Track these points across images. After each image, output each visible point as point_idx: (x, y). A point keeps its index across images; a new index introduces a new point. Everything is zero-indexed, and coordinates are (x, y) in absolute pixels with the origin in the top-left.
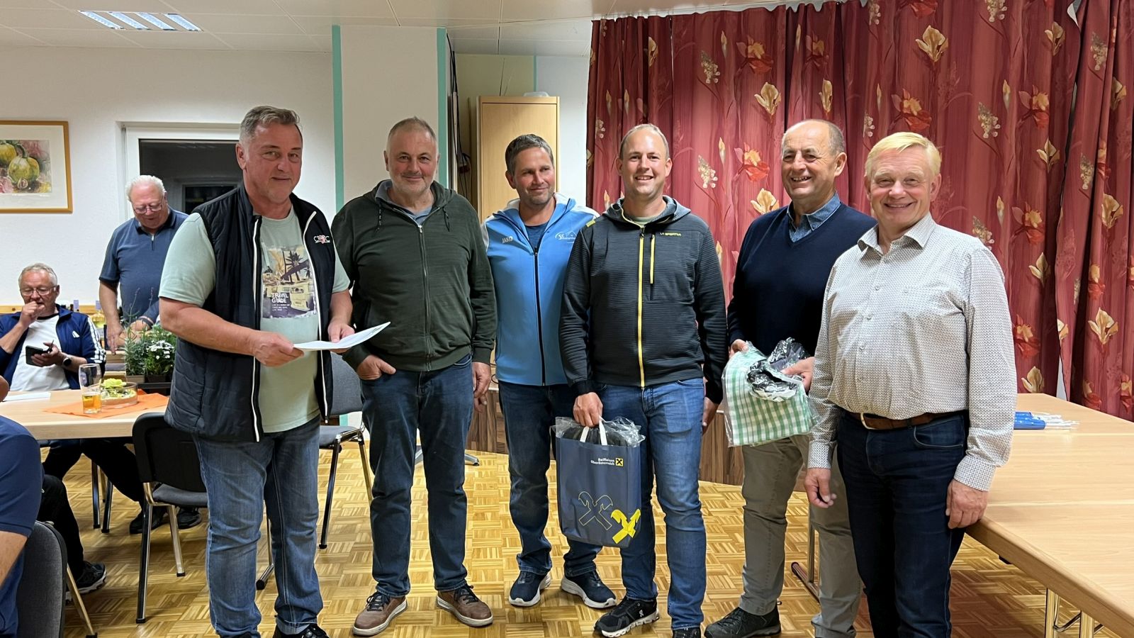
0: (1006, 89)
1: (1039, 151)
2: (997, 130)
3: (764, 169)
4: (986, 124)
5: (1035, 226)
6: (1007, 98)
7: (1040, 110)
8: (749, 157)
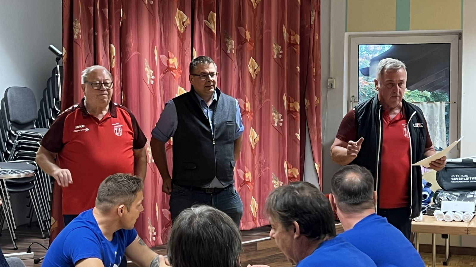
0: (284, 30)
1: (297, 67)
2: (281, 54)
3: (179, 71)
4: (275, 50)
5: (298, 110)
6: (285, 35)
7: (297, 44)
8: (174, 63)
